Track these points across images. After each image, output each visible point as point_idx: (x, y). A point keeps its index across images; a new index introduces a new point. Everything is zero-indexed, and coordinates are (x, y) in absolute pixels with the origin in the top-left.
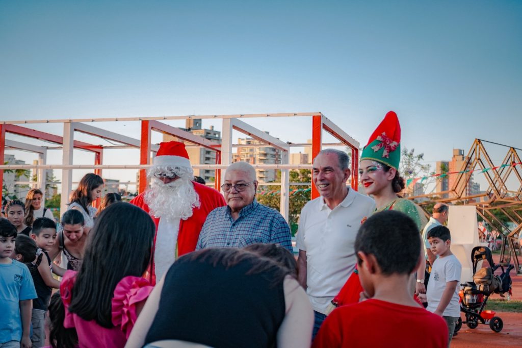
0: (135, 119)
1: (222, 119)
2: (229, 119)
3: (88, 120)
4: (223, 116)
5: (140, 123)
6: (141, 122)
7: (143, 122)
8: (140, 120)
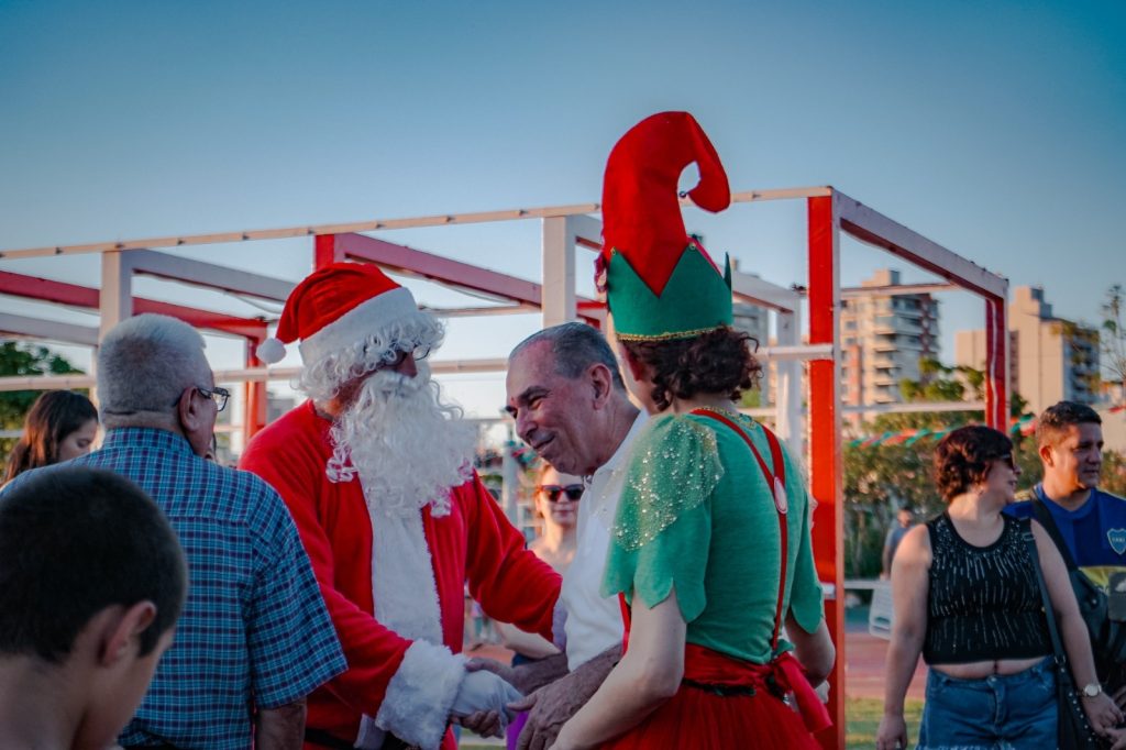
0: (296, 232)
1: (542, 220)
2: (563, 219)
3: (166, 242)
4: (546, 209)
5: (310, 242)
6: (312, 239)
7: (319, 238)
8: (310, 232)
